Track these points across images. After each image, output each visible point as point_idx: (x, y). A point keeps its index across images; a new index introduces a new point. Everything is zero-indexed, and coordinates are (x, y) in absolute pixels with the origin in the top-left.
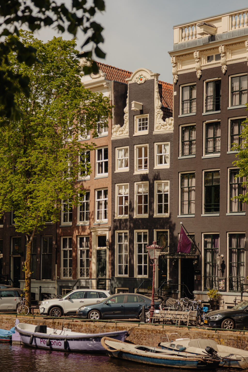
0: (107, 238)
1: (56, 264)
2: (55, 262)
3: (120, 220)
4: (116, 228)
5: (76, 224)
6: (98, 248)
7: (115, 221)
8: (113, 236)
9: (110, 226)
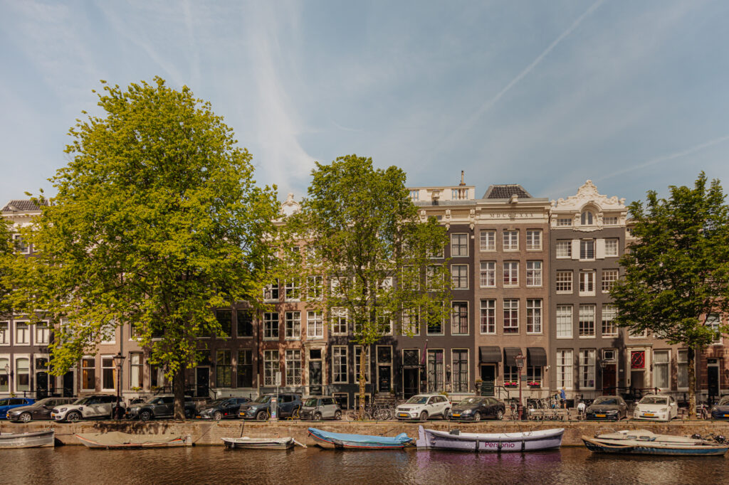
0: (322, 351)
1: (258, 373)
2: (256, 372)
3: (336, 337)
4: (331, 343)
5: (284, 338)
6: (310, 359)
7: (330, 337)
8: (329, 350)
9: (326, 341)
